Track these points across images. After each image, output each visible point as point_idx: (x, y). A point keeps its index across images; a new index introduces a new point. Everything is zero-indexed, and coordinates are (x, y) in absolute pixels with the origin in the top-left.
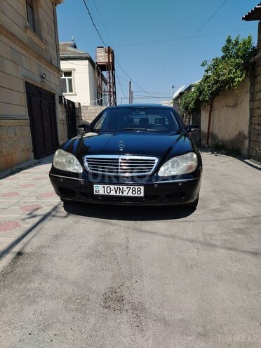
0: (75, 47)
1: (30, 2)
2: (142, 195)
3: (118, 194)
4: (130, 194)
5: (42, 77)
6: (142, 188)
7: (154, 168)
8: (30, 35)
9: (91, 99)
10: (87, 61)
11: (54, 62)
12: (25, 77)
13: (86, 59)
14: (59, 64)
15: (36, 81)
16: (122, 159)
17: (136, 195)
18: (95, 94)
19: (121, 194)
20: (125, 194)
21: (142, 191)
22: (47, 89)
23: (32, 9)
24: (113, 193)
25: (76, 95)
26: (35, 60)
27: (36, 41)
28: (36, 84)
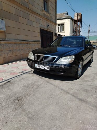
0: (67, 14)
1: (46, 1)
2: (49, 69)
3: (41, 68)
4: (45, 69)
5: (48, 27)
6: (49, 67)
7: (55, 60)
8: (44, 13)
9: (70, 34)
10: (70, 19)
11: (54, 21)
12: (41, 27)
13: (70, 18)
14: (56, 21)
15: (45, 28)
16: (45, 56)
17: (47, 69)
18: (72, 31)
19: (42, 68)
20: (44, 69)
21: (49, 68)
22: (50, 31)
23: (47, 3)
24: (40, 68)
25: (65, 32)
26: (45, 21)
27: (47, 14)
28: (45, 29)
